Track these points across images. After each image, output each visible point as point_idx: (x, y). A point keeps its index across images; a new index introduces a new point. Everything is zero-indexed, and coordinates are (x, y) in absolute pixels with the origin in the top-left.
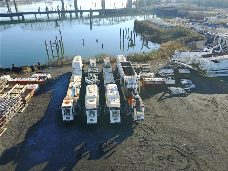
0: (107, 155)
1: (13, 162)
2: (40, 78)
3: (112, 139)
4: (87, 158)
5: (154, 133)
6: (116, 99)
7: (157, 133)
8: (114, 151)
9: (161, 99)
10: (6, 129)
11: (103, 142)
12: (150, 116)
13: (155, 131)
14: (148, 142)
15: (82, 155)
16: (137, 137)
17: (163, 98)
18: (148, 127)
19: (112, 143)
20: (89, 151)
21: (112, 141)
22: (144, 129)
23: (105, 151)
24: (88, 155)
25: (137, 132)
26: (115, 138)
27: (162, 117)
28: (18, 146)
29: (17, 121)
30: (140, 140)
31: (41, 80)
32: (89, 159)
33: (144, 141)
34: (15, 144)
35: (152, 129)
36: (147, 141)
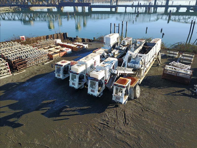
0: (58, 118)
1: (3, 91)
2: (78, 45)
3: (77, 108)
4: (42, 112)
5: (124, 123)
6: (100, 70)
7: (128, 124)
8: (67, 119)
9: (173, 94)
10: (25, 71)
11: (69, 107)
12: (140, 105)
13: (127, 122)
14: (106, 127)
15: (42, 108)
16: (102, 118)
17: (177, 93)
18: (125, 115)
19: (74, 111)
20: (49, 108)
21: (76, 109)
22: (118, 114)
23: (61, 114)
24: (46, 111)
25: (108, 113)
26: (82, 108)
27: (153, 112)
28: (17, 83)
29: (36, 69)
30: (101, 122)
31: (77, 47)
32: (42, 114)
33: (105, 125)
34: (18, 82)
35: (127, 118)
36: (107, 125)
